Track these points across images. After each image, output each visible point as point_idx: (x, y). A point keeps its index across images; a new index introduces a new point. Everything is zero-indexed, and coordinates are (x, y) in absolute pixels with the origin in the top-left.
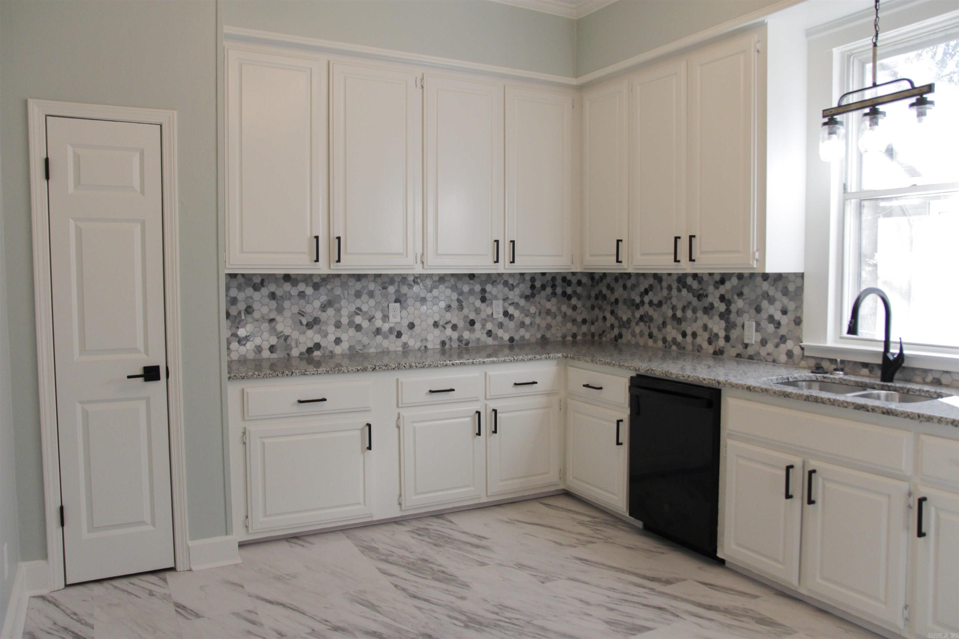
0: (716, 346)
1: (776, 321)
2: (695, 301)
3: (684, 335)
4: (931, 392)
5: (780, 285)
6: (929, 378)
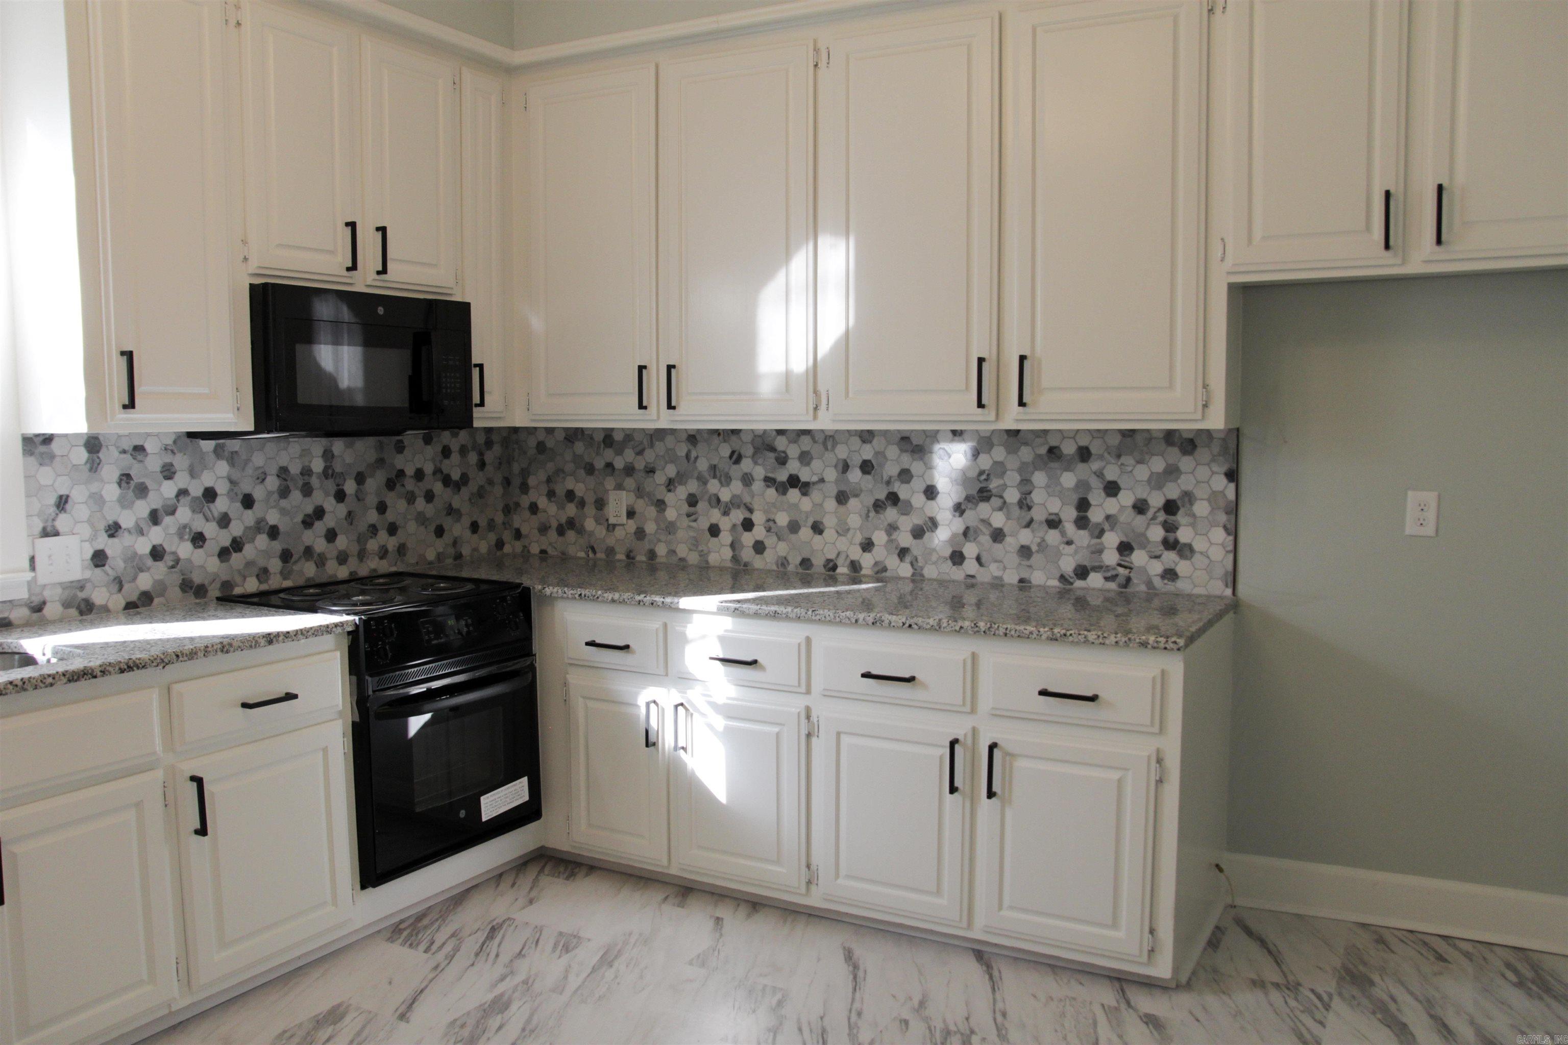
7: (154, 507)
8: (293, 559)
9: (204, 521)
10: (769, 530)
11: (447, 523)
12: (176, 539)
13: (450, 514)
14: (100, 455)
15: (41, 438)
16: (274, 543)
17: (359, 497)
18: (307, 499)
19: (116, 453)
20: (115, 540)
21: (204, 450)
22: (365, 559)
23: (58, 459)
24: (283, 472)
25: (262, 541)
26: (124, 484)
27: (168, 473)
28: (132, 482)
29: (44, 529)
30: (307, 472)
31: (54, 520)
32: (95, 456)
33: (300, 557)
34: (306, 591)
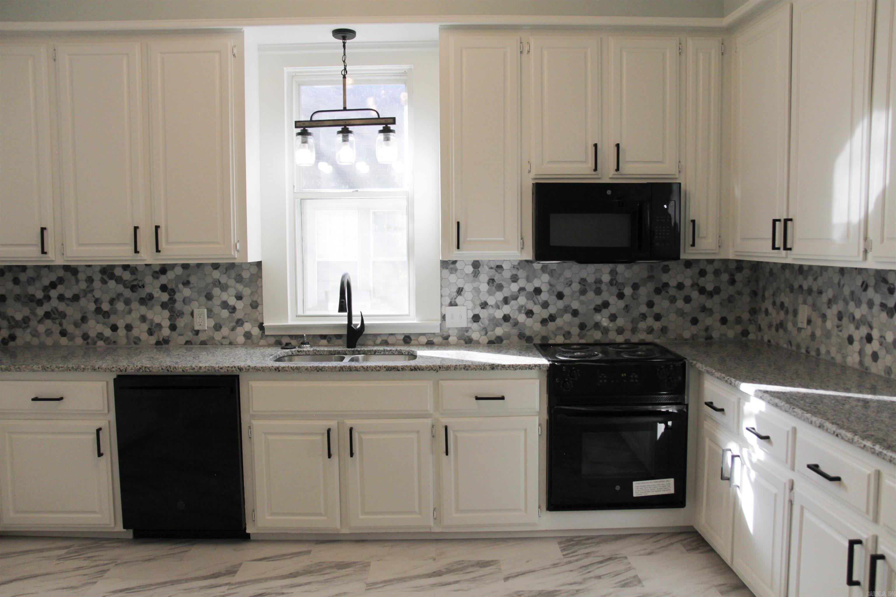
0: (158, 336)
1: (231, 306)
2: (127, 293)
3: (114, 328)
4: (393, 351)
5: (233, 273)
6: (379, 341)
7: (506, 295)
8: (587, 329)
9: (533, 304)
10: (881, 344)
11: (701, 316)
12: (517, 312)
13: (703, 311)
14: (480, 269)
15: (451, 262)
16: (575, 319)
17: (634, 297)
18: (598, 297)
19: (487, 268)
20: (485, 310)
21: (536, 268)
22: (636, 333)
23: (458, 271)
24: (583, 281)
25: (568, 317)
26: (490, 284)
27: (515, 279)
28: (495, 283)
29: (451, 302)
30: (599, 281)
31: (455, 299)
32: (477, 270)
33: (591, 328)
34: (572, 347)
